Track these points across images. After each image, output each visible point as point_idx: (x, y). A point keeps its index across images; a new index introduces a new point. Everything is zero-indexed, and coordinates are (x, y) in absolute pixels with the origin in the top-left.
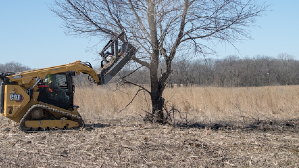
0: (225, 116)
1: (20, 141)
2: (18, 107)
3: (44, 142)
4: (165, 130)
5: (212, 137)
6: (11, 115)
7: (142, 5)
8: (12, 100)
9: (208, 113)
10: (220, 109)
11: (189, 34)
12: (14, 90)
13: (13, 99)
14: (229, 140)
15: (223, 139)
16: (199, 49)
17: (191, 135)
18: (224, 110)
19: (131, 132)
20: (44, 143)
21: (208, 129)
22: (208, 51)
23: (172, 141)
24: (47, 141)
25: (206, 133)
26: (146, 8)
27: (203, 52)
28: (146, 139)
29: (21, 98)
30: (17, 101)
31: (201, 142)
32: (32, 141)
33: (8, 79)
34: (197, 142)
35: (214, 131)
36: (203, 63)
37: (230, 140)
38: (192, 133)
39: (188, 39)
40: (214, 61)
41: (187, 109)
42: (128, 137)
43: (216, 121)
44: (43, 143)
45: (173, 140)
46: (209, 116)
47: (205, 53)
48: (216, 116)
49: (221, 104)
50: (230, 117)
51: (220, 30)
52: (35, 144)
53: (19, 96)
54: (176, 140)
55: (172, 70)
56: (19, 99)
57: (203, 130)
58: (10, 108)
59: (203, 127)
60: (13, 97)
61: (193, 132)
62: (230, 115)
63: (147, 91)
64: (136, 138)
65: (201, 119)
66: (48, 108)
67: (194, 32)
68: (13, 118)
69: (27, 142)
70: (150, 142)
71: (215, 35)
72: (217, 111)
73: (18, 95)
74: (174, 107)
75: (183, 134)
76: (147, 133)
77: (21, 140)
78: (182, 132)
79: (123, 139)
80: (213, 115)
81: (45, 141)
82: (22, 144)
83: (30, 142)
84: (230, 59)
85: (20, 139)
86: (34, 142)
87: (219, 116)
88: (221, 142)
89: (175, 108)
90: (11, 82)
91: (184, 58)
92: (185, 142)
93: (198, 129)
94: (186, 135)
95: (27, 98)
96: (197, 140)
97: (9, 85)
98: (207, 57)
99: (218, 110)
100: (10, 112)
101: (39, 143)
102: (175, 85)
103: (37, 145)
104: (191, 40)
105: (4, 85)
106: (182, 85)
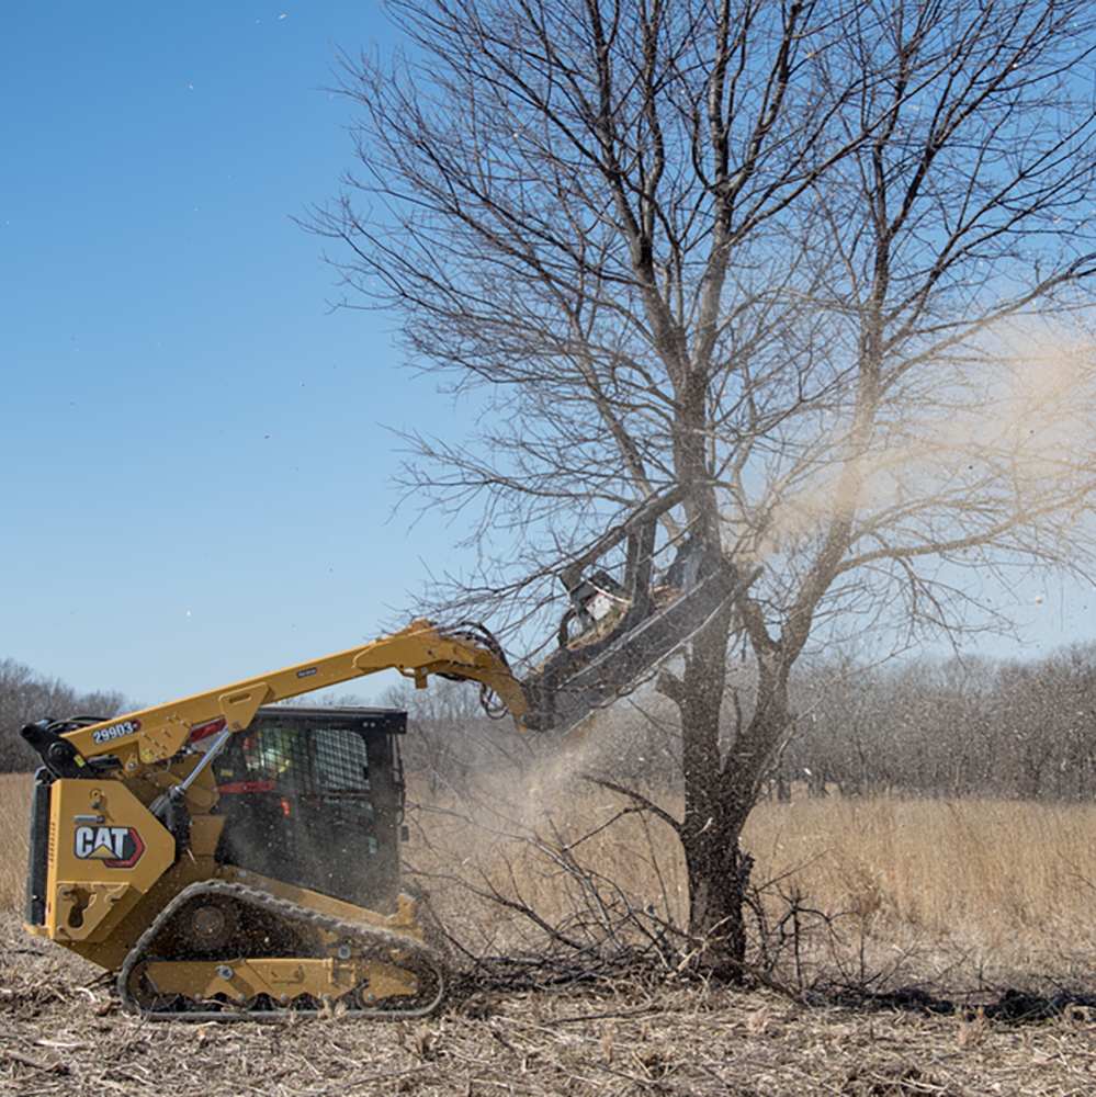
0: (1056, 949)
1: (13, 1064)
2: (112, 892)
3: (137, 1070)
4: (752, 1017)
5: (993, 1056)
6: (80, 934)
7: (647, 385)
8: (87, 857)
9: (969, 933)
10: (1031, 912)
11: (880, 531)
12: (96, 807)
13: (93, 851)
14: (1073, 1074)
15: (1042, 1068)
16: (930, 609)
17: (885, 1044)
18: (1049, 918)
19: (579, 1025)
20: (136, 1077)
21: (971, 1018)
22: (976, 618)
23: (788, 1076)
24: (149, 1067)
25: (962, 1037)
26: (666, 399)
27: (950, 621)
28: (653, 1062)
29: (133, 845)
30: (111, 862)
31: (934, 1084)
32: (74, 1066)
33: (70, 750)
34: (915, 1083)
35: (1001, 1025)
36: (940, 680)
37: (1080, 1070)
38: (887, 1035)
39: (873, 556)
40: (996, 668)
41: (863, 910)
42: (562, 1050)
43: (1010, 976)
44: (129, 1078)
45: (790, 1072)
46: (973, 949)
47: (959, 629)
48: (1007, 948)
49: (1034, 891)
50: (1079, 953)
51: (1036, 514)
52: (87, 1081)
53: (120, 834)
54: (806, 1069)
55: (789, 709)
56: (119, 852)
57: (943, 1019)
58: (75, 898)
59: (946, 1008)
60: (92, 843)
61: (896, 1033)
62: (1079, 947)
63: (665, 816)
64: (607, 1056)
65: (932, 966)
66: (262, 898)
67: (909, 523)
68: (88, 949)
69: (50, 1071)
70: (674, 1081)
71: (1011, 538)
72: (1014, 924)
73: (114, 831)
74: (798, 900)
75: (846, 1040)
76: (660, 1034)
77: (17, 1061)
78: (841, 1029)
79: (540, 1064)
80: (995, 946)
81: (140, 1067)
82: (22, 1082)
83: (63, 1072)
84: (1074, 661)
85: (15, 1053)
86: (82, 1069)
87: (1022, 949)
88: (1036, 1083)
89: (805, 904)
90: (81, 764)
91: (847, 653)
92: (853, 1079)
93: (919, 1017)
94: (862, 1044)
95: (159, 847)
96: (914, 1073)
97: (70, 781)
98: (967, 649)
99: (1019, 920)
100: (76, 919)
101: (109, 1076)
102: (798, 788)
103: (101, 1085)
104: (888, 560)
105: (47, 778)
106: (831, 787)
